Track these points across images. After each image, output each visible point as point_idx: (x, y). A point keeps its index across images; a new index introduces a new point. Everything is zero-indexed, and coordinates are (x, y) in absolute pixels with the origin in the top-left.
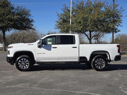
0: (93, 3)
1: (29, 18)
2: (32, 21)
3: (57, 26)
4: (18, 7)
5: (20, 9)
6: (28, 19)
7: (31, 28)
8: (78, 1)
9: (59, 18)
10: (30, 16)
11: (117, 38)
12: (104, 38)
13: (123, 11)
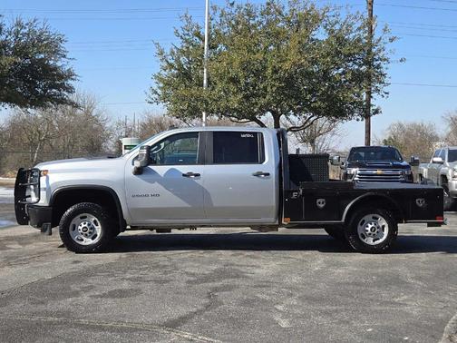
0: (286, 11)
1: (59, 64)
2: (70, 75)
3: (156, 93)
4: (19, 24)
5: (26, 31)
6: (55, 69)
7: (63, 101)
8: (232, 4)
9: (165, 64)
10: (65, 56)
11: (390, 138)
12: (335, 137)
13: (391, 40)
